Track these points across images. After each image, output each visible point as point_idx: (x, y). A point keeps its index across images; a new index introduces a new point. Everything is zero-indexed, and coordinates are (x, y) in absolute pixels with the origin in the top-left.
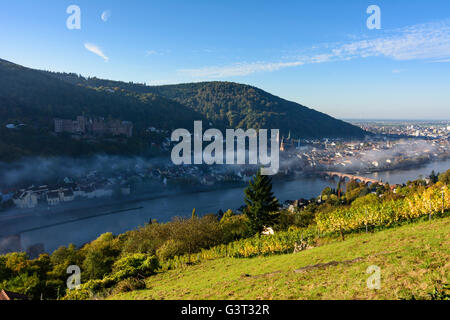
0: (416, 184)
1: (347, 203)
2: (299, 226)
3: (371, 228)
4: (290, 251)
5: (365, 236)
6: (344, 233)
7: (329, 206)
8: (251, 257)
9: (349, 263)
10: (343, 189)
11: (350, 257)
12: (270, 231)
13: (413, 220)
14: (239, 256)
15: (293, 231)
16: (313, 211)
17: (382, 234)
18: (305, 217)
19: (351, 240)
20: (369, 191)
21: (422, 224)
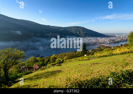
0: (117, 47)
1: (102, 50)
2: (91, 55)
3: (106, 56)
4: (89, 60)
5: (105, 58)
6: (100, 57)
7: (98, 51)
8: (81, 60)
9: (100, 64)
10: (101, 47)
11: (100, 62)
12: (86, 55)
13: (115, 55)
14: (79, 60)
15: (90, 56)
16: (95, 52)
17: (108, 58)
18: (93, 53)
19: (101, 58)
20: (107, 48)
21: (117, 56)
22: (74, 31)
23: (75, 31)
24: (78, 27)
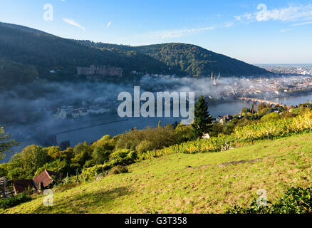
0: (305, 106)
1: (258, 118)
2: (225, 133)
3: (271, 137)
4: (219, 150)
5: (267, 142)
6: (253, 140)
7: (246, 120)
8: (194, 153)
9: (252, 162)
11: (254, 158)
12: (207, 136)
14: (187, 152)
15: (221, 137)
16: (235, 123)
17: (277, 141)
18: (229, 127)
19: (258, 144)
20: (273, 110)
21: (305, 135)
22: (168, 57)
23: (173, 59)
24: (182, 46)
